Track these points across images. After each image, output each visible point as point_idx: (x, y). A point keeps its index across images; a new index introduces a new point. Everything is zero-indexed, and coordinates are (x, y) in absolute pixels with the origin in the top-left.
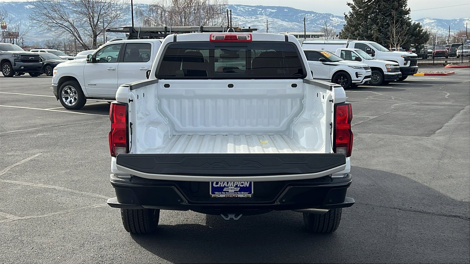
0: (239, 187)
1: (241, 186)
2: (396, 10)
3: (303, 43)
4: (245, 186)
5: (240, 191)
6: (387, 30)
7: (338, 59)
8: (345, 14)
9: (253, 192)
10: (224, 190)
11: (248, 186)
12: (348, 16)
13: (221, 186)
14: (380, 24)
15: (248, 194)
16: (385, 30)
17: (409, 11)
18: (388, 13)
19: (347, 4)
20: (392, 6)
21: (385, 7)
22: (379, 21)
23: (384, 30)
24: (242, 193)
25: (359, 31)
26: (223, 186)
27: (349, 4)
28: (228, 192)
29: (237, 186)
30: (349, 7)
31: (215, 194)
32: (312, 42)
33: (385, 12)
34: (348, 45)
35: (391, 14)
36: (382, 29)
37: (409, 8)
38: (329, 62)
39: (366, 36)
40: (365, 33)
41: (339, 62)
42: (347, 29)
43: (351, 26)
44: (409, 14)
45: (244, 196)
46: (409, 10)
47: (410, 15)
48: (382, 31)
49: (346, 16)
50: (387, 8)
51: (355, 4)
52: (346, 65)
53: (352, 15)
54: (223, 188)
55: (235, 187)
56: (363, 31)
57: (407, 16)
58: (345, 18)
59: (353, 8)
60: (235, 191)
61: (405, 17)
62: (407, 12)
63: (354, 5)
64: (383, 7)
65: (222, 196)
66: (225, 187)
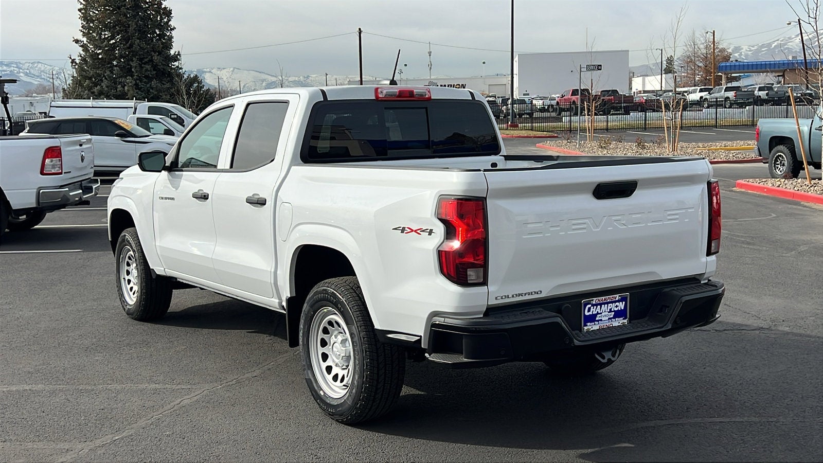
0: (613, 312)
1: (616, 309)
2: (160, 53)
3: (51, 107)
4: (620, 309)
5: (614, 317)
6: (148, 85)
7: (145, 133)
8: (70, 58)
9: (628, 317)
10: (597, 319)
11: (623, 308)
12: (78, 61)
13: (594, 313)
14: (137, 76)
15: (624, 319)
16: (146, 86)
17: (179, 57)
18: (147, 58)
19: (73, 41)
20: (153, 48)
21: (141, 48)
22: (135, 71)
23: (143, 85)
24: (617, 319)
25: (102, 87)
26: (596, 313)
27: (77, 41)
28: (601, 320)
29: (611, 311)
30: (77, 45)
31: (587, 326)
32: (68, 104)
33: (143, 57)
34: (136, 109)
35: (151, 61)
36: (140, 84)
37: (179, 52)
38: (133, 138)
39: (114, 95)
40: (113, 91)
41: (150, 137)
42: (77, 83)
43: (86, 78)
44: (179, 60)
45: (620, 324)
46: (179, 54)
47: (180, 62)
48: (141, 88)
49: (73, 61)
50: (145, 49)
51: (87, 41)
52: (163, 142)
53: (84, 59)
54: (595, 315)
55: (609, 312)
56: (107, 87)
57: (176, 64)
58: (71, 64)
59: (84, 47)
60: (609, 319)
61: (174, 65)
62: (176, 58)
63: (85, 42)
64: (139, 47)
65: (596, 327)
66: (598, 313)
